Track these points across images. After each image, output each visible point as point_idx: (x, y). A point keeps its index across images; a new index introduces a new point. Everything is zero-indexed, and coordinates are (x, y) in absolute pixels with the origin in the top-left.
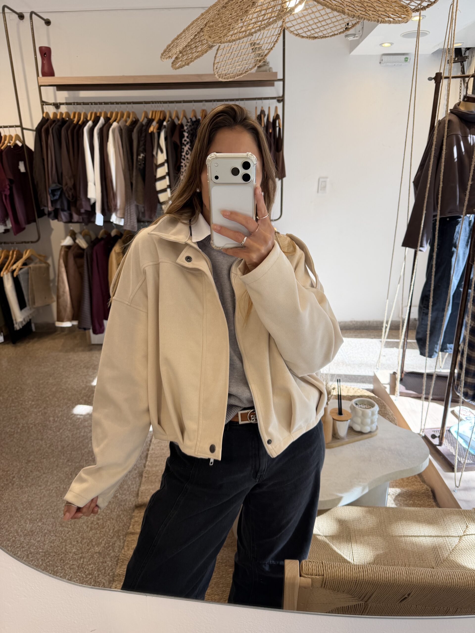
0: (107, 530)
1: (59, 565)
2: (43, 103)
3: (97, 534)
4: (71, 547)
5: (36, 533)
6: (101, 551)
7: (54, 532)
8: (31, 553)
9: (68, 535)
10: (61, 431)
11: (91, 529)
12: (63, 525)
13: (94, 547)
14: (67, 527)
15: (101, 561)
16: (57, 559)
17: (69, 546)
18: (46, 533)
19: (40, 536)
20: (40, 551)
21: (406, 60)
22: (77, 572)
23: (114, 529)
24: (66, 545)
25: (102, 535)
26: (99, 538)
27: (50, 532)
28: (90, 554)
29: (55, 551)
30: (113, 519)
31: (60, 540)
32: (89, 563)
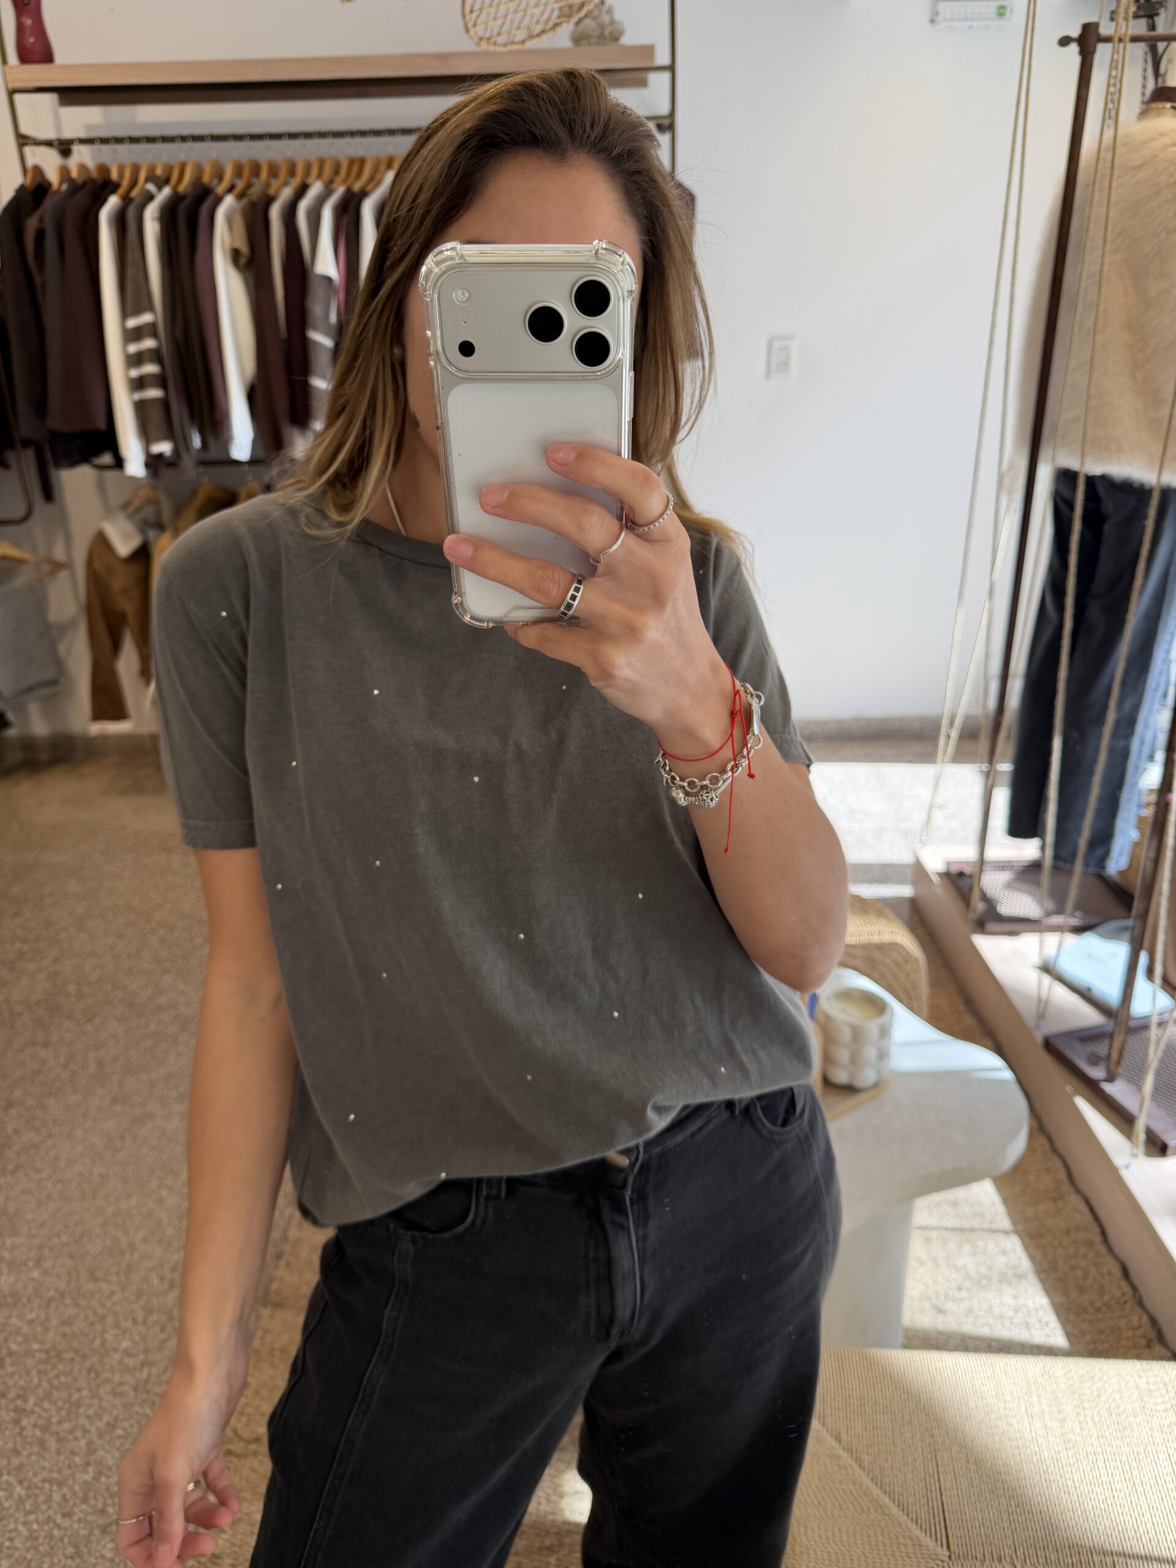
2: (23, 140)
5: (24, 1300)
8: (11, 1354)
10: (98, 1020)
14: (108, 1282)
18: (52, 1299)
21: (1001, 12)
27: (62, 1295)
31: (87, 1317)
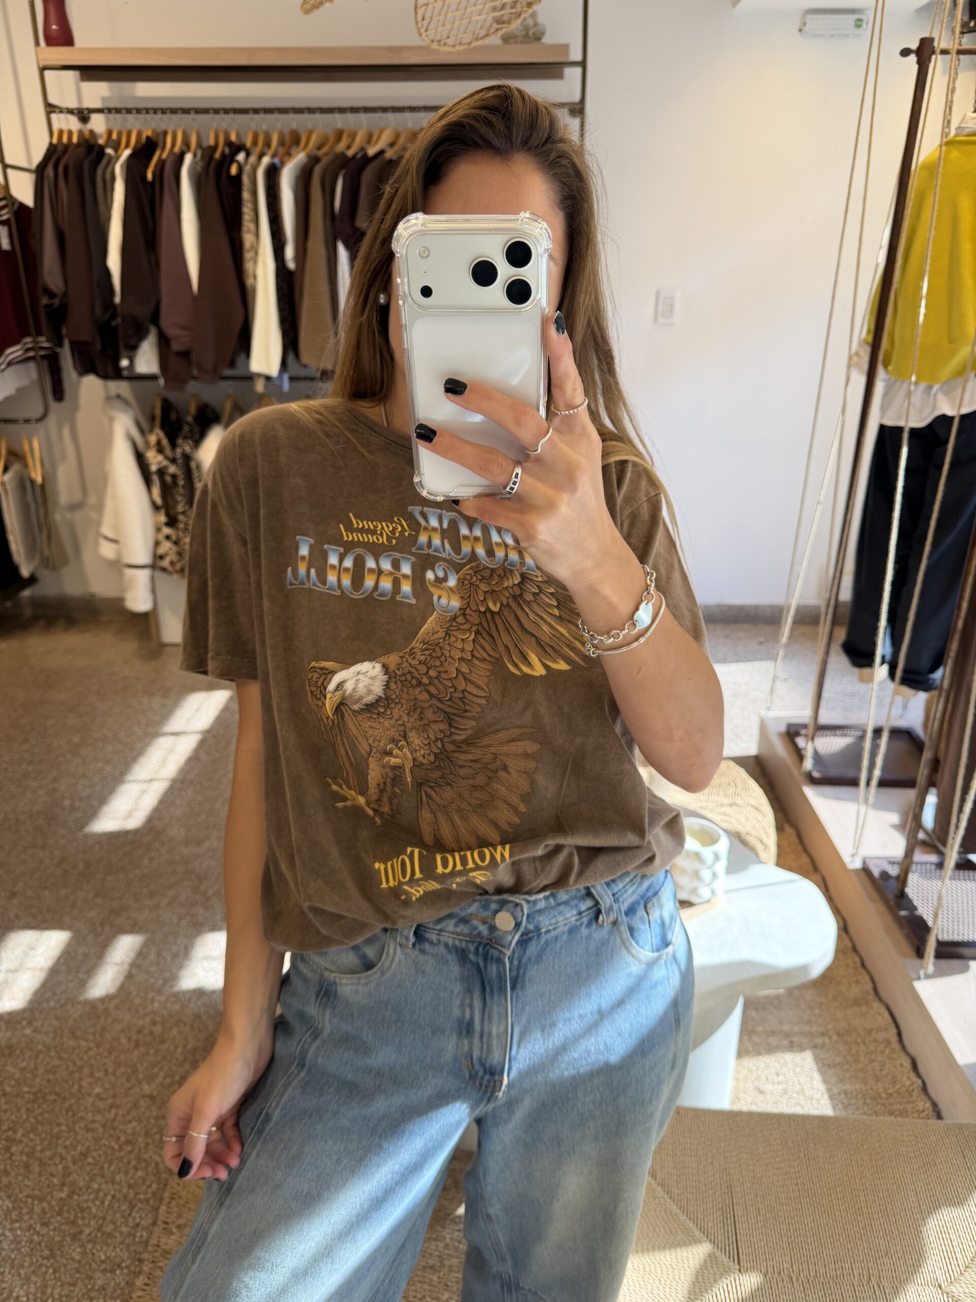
0: (172, 1048)
1: (63, 1121)
2: (50, 108)
3: (148, 1054)
4: (90, 1083)
5: (18, 1052)
6: (155, 1093)
7: (58, 1049)
9: (86, 1057)
11: (137, 1045)
12: (79, 1033)
13: (139, 1082)
15: (154, 1114)
16: (61, 1110)
17: (88, 1080)
18: (40, 1052)
19: (27, 1056)
20: (26, 1089)
21: (859, 24)
22: (101, 1139)
23: (185, 1046)
24: (81, 1079)
25: (159, 1059)
26: (153, 1065)
28: (131, 1098)
29: (57, 1089)
30: (185, 1024)
32: (127, 1118)
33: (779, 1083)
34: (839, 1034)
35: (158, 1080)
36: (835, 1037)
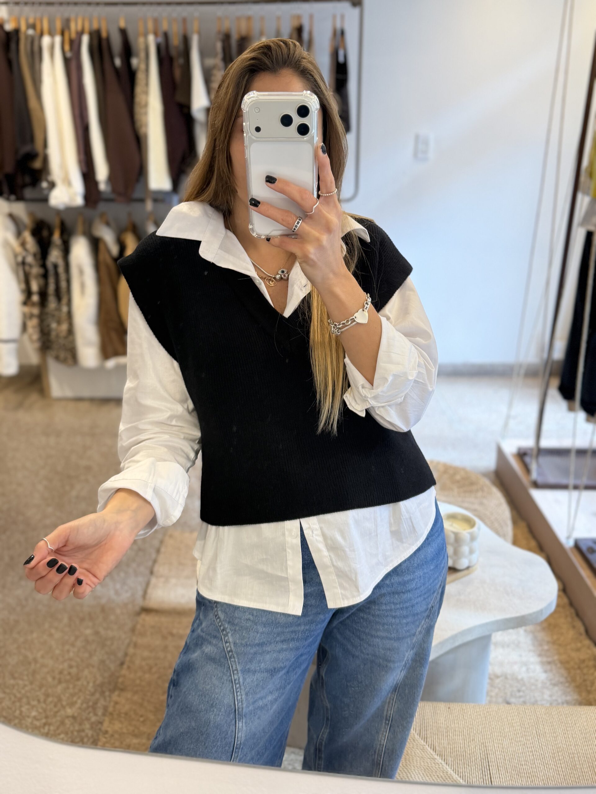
0: (85, 683)
3: (68, 688)
4: (28, 709)
6: (76, 714)
9: (23, 691)
11: (60, 682)
12: (16, 675)
13: (64, 707)
15: (77, 728)
17: (27, 707)
23: (95, 682)
24: (21, 706)
25: (77, 691)
26: (73, 695)
28: (59, 718)
30: (93, 666)
33: (520, 697)
34: (561, 662)
35: (78, 705)
36: (559, 665)
